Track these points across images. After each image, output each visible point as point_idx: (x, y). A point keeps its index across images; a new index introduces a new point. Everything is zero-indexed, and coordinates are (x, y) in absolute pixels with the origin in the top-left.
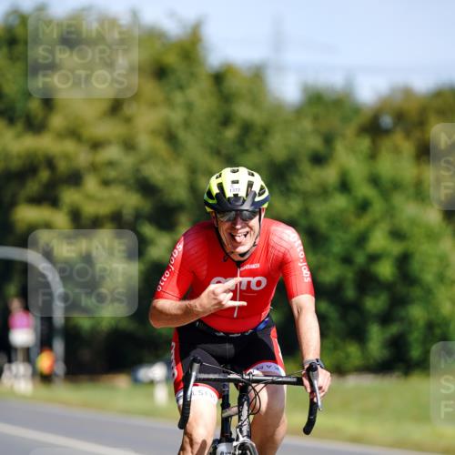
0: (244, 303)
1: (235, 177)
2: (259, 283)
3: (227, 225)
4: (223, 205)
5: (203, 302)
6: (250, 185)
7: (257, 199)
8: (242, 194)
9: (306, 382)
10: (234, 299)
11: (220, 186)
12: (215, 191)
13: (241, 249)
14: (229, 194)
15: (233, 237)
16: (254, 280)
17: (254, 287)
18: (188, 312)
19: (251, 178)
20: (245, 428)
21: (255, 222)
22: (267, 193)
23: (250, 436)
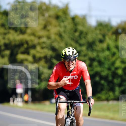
0: (72, 83)
1: (69, 50)
2: (76, 77)
3: (67, 63)
4: (66, 57)
5: (61, 83)
6: (73, 52)
7: (75, 56)
8: (71, 54)
10: (69, 82)
11: (65, 53)
13: (71, 69)
14: (68, 55)
15: (69, 66)
16: (74, 76)
17: (75, 78)
18: (57, 85)
19: (73, 50)
20: (73, 115)
21: (74, 62)
22: (77, 54)
23: (74, 117)
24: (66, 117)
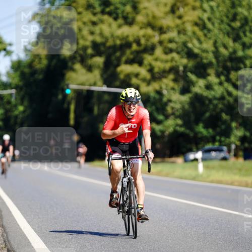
0: (132, 131)
1: (131, 91)
2: (135, 126)
3: (128, 106)
4: (127, 99)
5: (119, 131)
6: (135, 93)
7: (138, 98)
8: (133, 96)
9: (146, 157)
10: (129, 130)
11: (126, 94)
12: (124, 95)
13: (132, 114)
14: (129, 96)
15: (130, 110)
16: (133, 125)
17: (133, 127)
18: (114, 134)
19: (136, 92)
20: (130, 172)
21: (136, 105)
22: (140, 97)
23: (131, 175)
24: (123, 176)
